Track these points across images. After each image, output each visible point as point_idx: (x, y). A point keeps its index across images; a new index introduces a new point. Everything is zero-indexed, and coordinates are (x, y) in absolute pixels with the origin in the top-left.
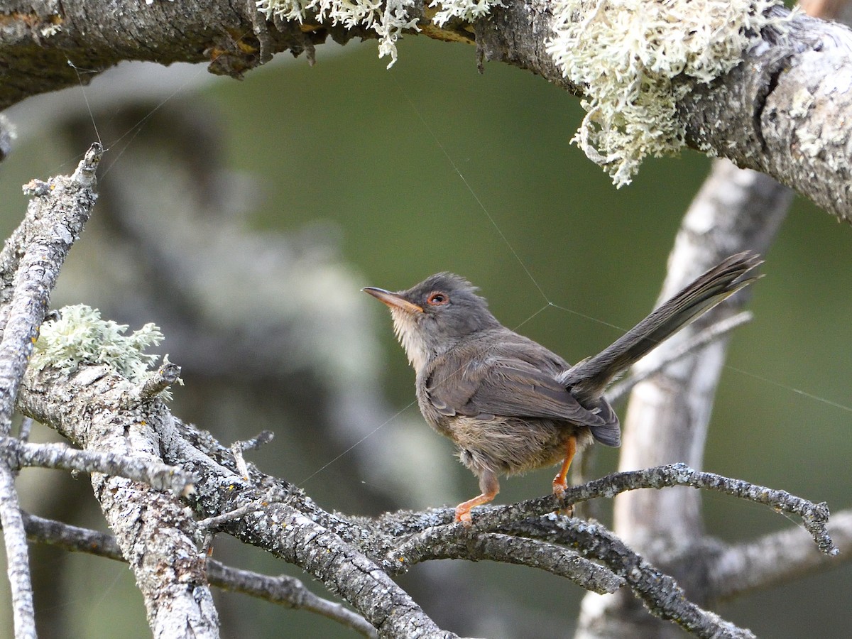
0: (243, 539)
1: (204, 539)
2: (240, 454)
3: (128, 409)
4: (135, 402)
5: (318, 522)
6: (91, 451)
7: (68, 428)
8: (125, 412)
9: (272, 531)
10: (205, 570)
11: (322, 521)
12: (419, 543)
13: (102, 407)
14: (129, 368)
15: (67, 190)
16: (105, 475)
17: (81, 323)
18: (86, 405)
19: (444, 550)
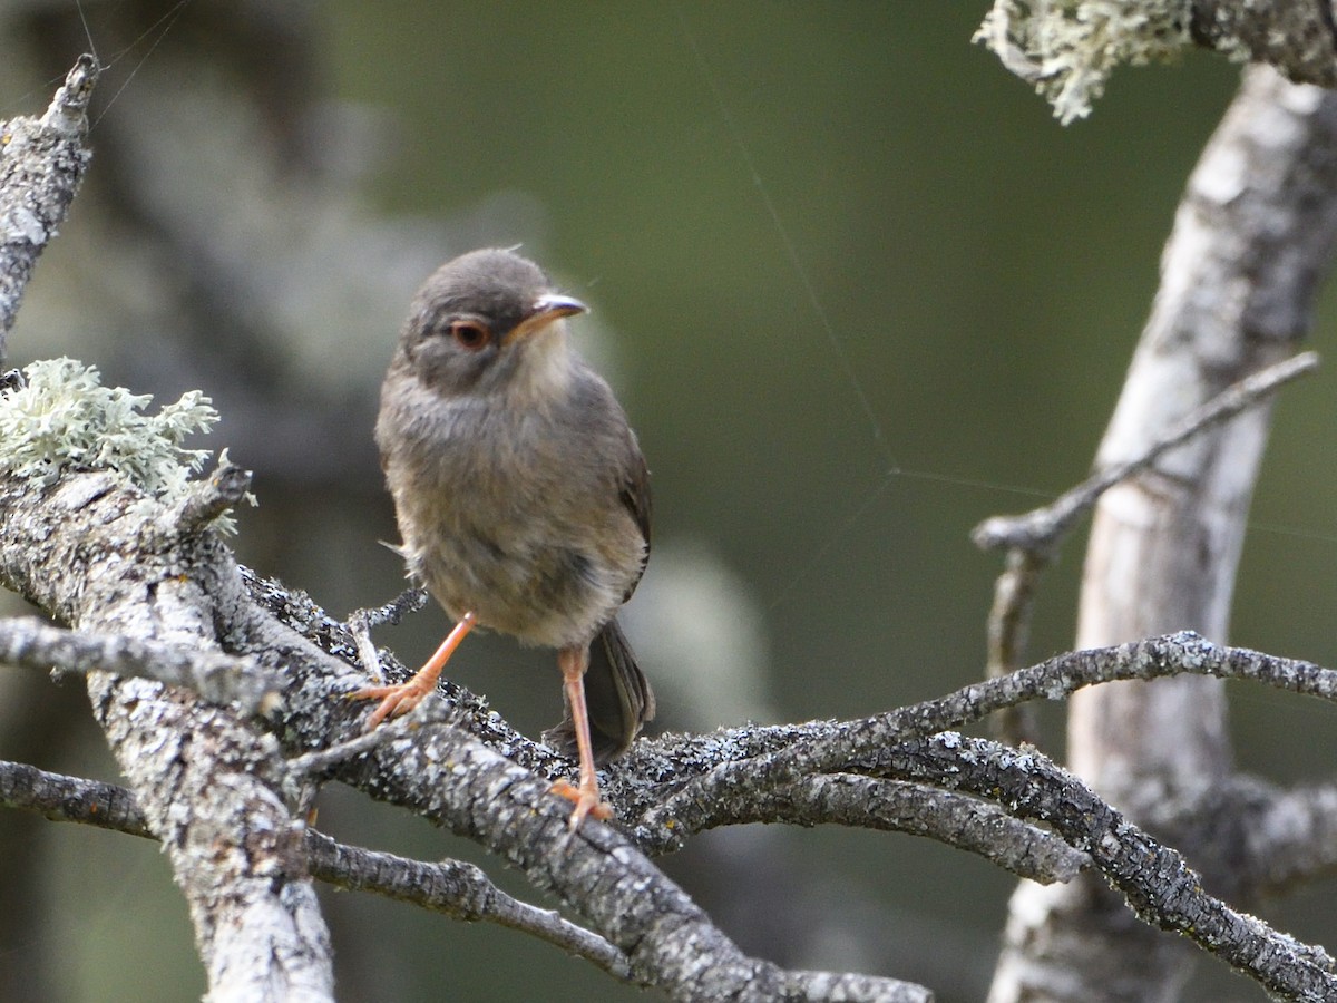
0: (374, 792)
1: (300, 794)
2: (366, 633)
3: (153, 553)
4: (168, 539)
5: (512, 757)
6: (86, 630)
7: (43, 590)
8: (148, 557)
9: (427, 778)
10: (303, 850)
11: (521, 756)
12: (702, 792)
13: (106, 549)
14: (153, 474)
15: (33, 144)
16: (113, 676)
17: (64, 392)
18: (75, 547)
19: (749, 806)
